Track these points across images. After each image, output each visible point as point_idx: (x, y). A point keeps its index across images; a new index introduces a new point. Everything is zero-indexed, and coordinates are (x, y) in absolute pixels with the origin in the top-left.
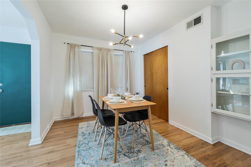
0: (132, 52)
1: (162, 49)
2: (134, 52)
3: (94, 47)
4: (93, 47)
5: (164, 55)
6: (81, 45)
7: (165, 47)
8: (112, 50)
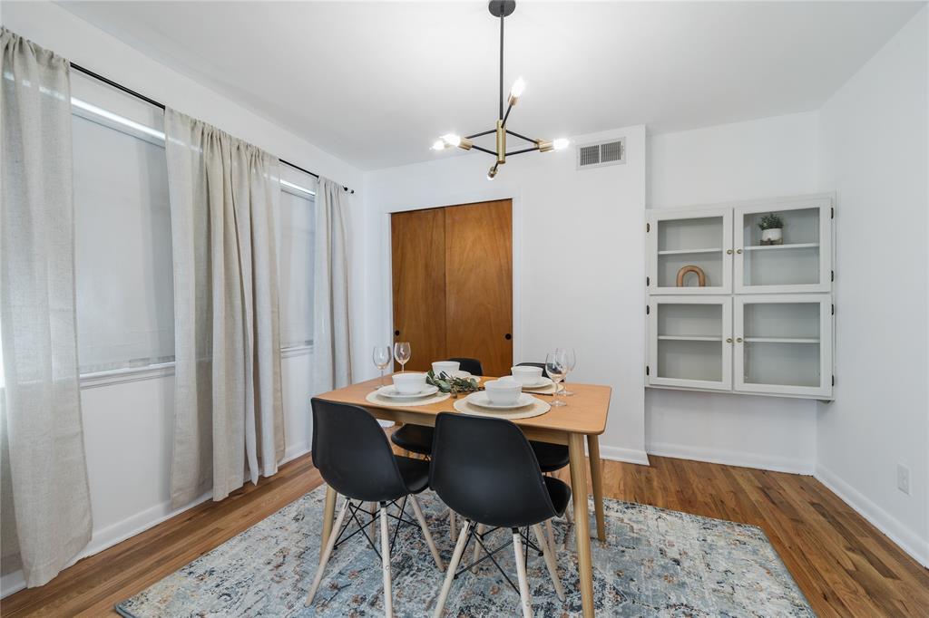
0: (346, 189)
1: (486, 205)
2: (353, 192)
3: (172, 111)
4: (163, 107)
5: (495, 226)
6: (73, 65)
7: (499, 203)
8: (272, 157)
